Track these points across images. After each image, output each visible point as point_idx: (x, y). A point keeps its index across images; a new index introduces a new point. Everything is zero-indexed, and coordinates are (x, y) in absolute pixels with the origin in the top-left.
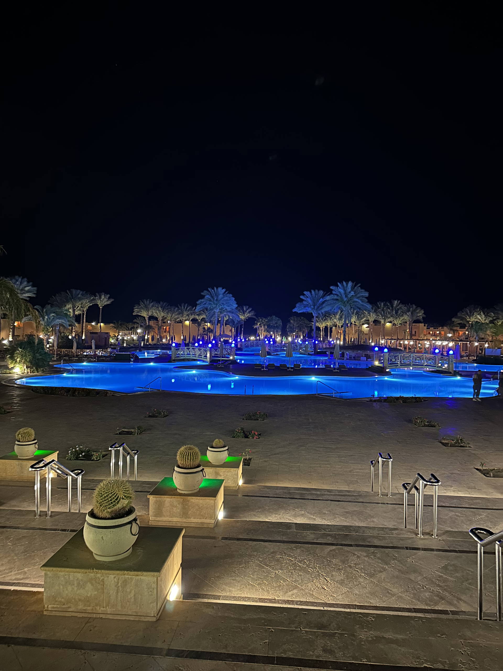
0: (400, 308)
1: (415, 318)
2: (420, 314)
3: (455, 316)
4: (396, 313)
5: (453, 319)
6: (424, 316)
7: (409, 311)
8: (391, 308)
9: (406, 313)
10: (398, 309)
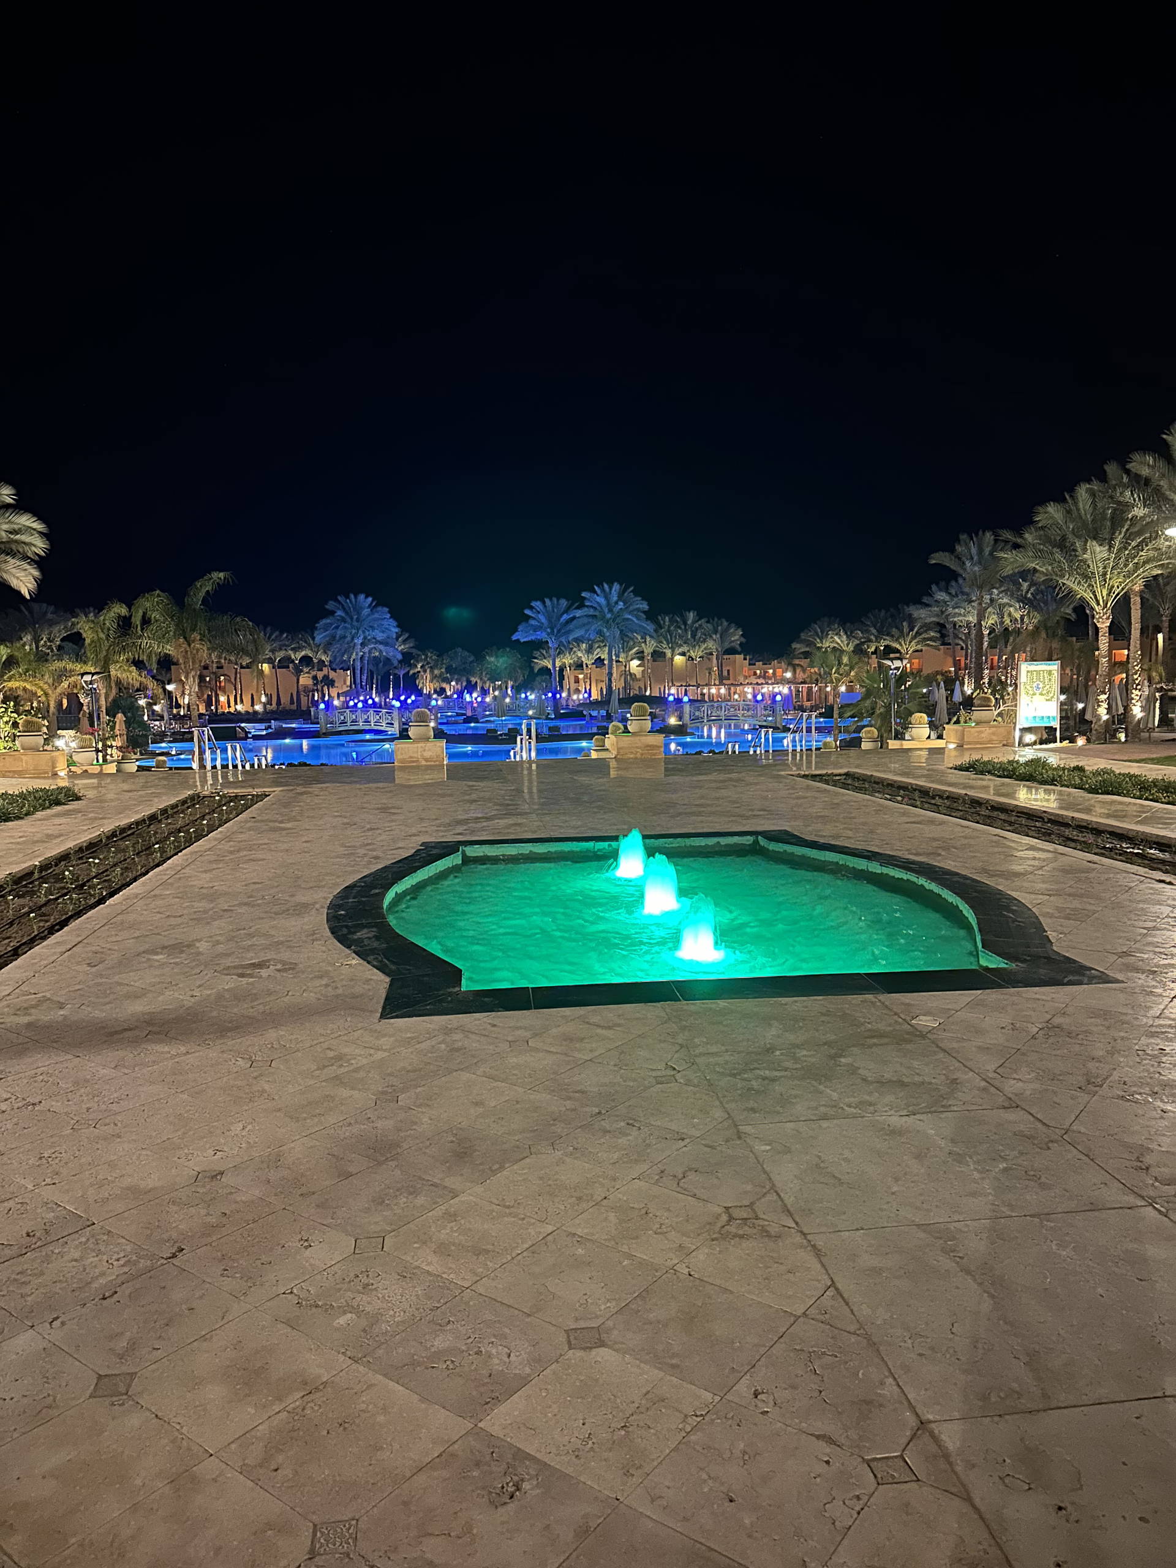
0: (700, 625)
1: (727, 645)
2: (736, 636)
3: (796, 638)
4: (694, 636)
5: (794, 645)
6: (743, 640)
7: (716, 632)
8: (683, 627)
9: (711, 637)
10: (697, 629)
